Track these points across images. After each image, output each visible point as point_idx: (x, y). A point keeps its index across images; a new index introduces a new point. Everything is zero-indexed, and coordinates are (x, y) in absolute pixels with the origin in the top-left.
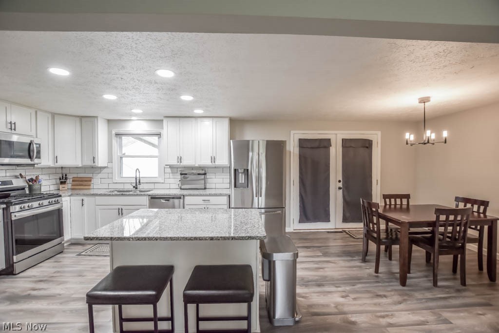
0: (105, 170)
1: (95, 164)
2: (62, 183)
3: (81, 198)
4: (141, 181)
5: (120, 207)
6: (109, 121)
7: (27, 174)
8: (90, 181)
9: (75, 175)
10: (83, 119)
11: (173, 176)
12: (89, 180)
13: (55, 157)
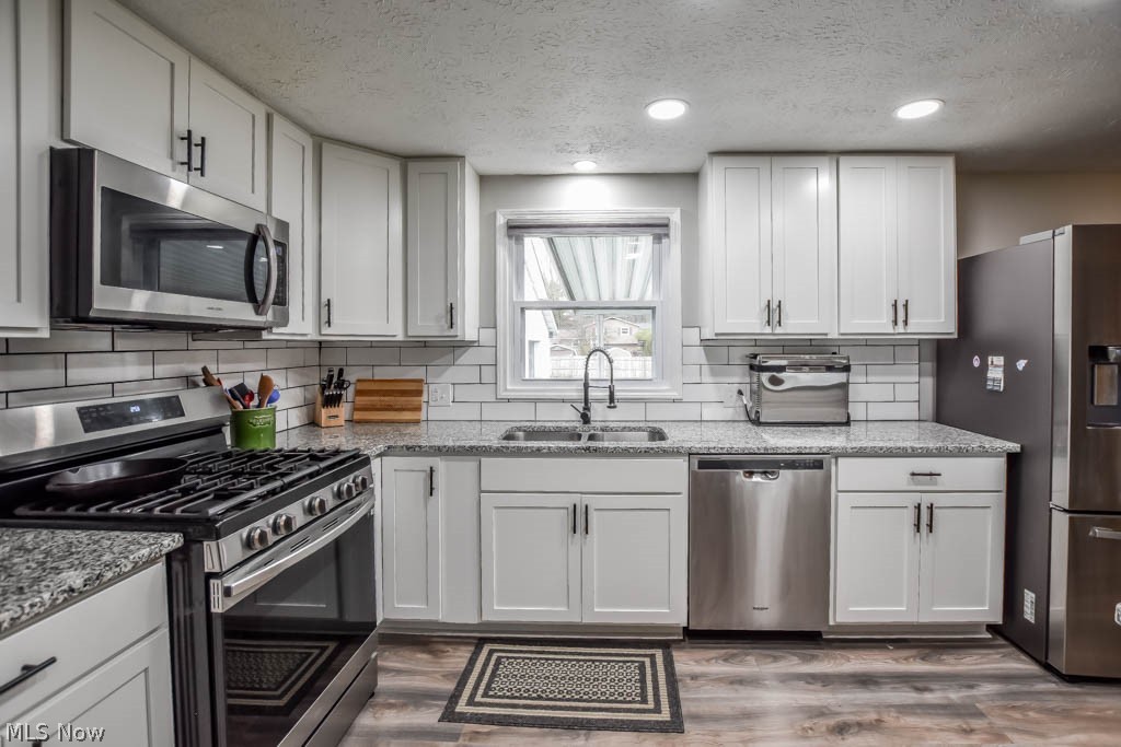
0: (468, 357)
1: (452, 332)
2: (331, 401)
3: (425, 462)
4: (617, 395)
5: (576, 499)
6: (484, 180)
7: (224, 368)
8: (419, 393)
9: (367, 374)
10: (413, 167)
11: (713, 373)
12: (414, 390)
13: (324, 300)
